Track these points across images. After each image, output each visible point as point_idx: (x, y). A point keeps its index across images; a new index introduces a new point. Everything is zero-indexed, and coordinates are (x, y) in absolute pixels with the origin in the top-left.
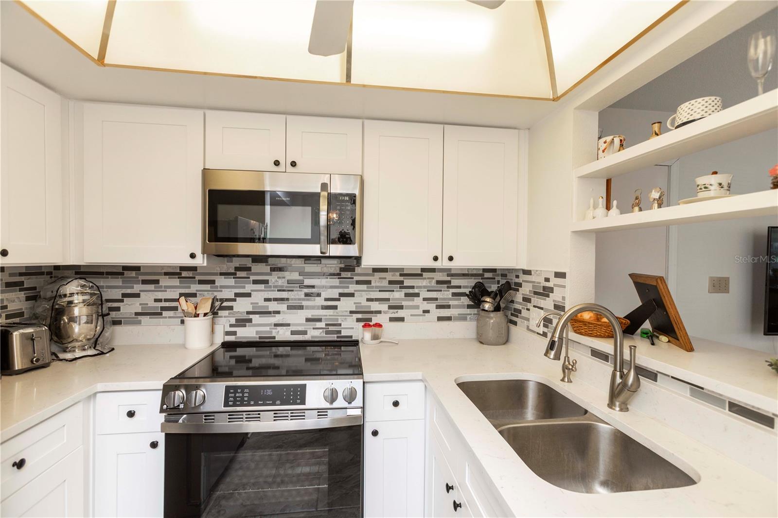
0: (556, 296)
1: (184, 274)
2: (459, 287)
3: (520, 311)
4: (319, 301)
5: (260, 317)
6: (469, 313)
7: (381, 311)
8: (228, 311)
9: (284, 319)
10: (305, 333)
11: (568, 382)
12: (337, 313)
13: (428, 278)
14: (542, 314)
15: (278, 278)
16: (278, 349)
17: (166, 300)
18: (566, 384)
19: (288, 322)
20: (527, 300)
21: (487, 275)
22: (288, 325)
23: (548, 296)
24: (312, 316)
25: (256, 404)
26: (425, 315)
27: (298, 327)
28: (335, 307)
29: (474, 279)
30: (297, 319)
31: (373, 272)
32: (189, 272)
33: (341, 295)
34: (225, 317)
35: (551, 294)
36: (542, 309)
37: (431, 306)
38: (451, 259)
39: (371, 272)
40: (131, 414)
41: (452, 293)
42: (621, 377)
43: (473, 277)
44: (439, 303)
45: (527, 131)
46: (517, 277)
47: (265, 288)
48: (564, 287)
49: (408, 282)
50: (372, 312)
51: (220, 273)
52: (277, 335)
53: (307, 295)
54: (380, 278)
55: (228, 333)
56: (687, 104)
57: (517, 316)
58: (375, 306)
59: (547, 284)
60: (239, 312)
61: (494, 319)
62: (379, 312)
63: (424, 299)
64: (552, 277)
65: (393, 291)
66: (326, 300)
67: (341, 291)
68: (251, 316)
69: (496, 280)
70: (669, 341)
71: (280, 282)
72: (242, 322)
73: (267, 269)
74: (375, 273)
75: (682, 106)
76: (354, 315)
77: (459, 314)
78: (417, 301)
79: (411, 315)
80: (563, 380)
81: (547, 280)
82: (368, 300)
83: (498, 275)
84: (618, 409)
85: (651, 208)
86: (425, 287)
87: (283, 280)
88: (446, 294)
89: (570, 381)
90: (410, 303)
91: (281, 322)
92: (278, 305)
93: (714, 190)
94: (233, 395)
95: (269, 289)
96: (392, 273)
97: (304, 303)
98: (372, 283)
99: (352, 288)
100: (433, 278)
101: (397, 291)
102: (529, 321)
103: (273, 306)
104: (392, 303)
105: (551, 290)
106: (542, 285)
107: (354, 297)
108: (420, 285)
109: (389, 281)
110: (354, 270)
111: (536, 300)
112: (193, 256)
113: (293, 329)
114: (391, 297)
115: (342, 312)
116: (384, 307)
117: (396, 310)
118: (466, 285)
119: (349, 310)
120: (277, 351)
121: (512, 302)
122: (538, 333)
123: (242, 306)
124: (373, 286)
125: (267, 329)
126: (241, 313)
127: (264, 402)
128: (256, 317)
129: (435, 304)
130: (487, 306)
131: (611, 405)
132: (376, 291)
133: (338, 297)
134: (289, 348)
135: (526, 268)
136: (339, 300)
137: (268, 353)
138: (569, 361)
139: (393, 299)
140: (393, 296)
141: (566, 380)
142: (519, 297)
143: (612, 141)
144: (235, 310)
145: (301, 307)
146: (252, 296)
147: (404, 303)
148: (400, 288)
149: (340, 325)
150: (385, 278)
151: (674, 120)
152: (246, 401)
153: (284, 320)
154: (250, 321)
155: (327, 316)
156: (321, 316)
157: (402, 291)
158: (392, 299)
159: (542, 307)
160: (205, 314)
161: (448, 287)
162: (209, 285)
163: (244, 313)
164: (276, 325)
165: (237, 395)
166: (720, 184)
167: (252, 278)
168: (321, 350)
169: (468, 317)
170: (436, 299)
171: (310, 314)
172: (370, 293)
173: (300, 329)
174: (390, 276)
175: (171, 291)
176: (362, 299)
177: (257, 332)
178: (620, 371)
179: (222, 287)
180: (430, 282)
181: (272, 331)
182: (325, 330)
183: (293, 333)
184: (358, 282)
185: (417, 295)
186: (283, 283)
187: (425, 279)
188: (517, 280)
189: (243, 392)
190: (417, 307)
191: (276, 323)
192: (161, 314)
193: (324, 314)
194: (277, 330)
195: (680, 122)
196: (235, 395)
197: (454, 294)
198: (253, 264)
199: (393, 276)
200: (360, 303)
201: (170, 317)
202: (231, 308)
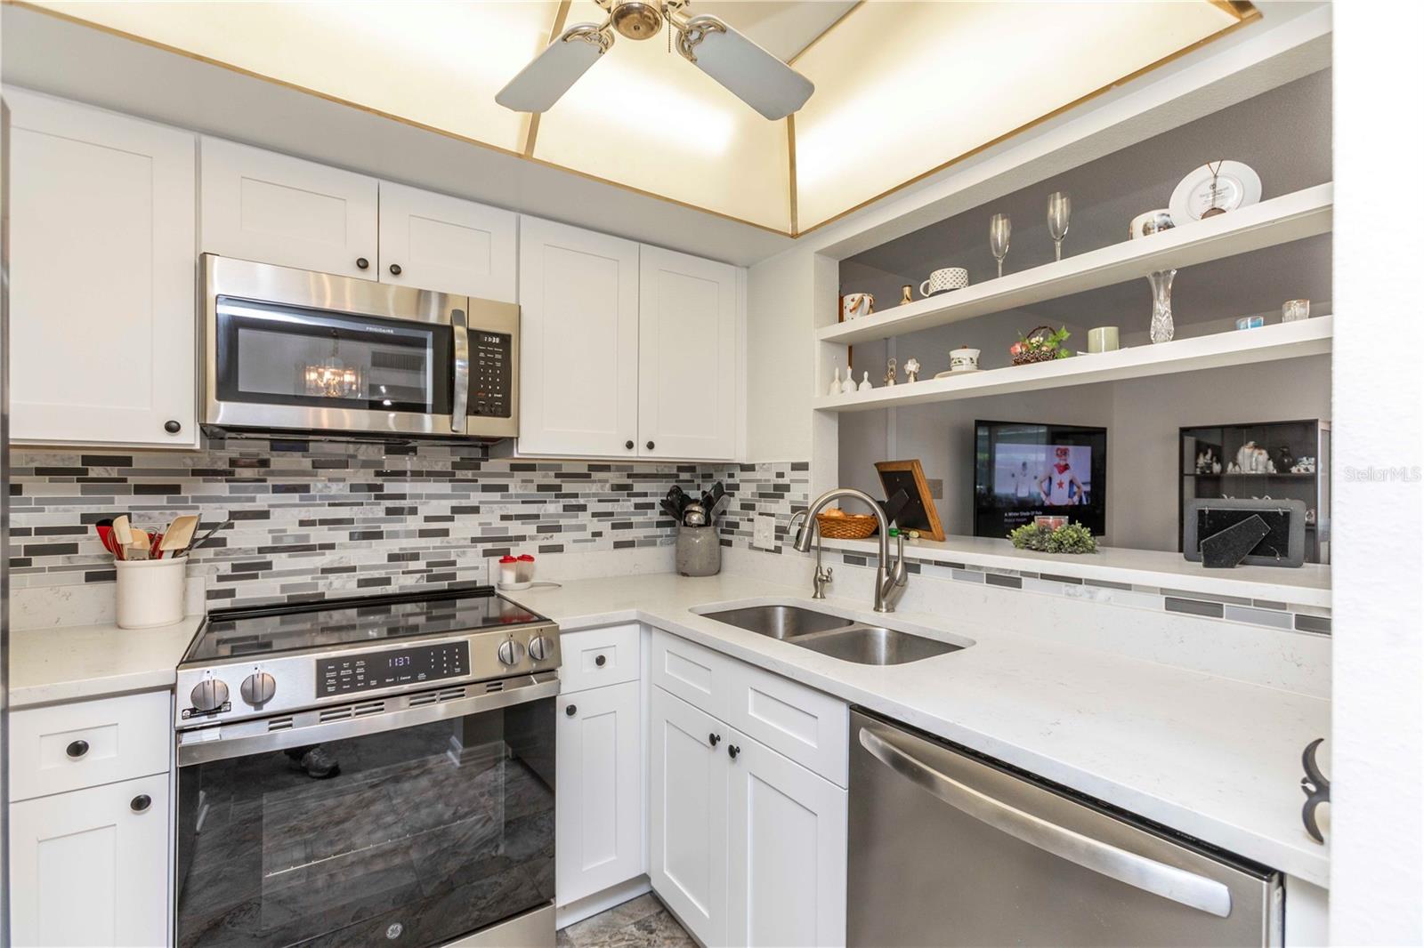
0: (795, 495)
1: (95, 472)
2: (645, 495)
3: (736, 525)
4: (415, 523)
5: (290, 556)
6: (659, 534)
7: (525, 536)
8: (212, 549)
9: (342, 558)
10: (387, 581)
11: (821, 597)
12: (448, 542)
13: (600, 481)
14: (773, 522)
15: (330, 480)
16: (331, 617)
17: (41, 531)
18: (819, 600)
19: (353, 564)
20: (747, 507)
21: (684, 476)
22: (353, 569)
23: (782, 497)
24: (401, 549)
25: (381, 684)
26: (595, 541)
27: (372, 572)
28: (445, 533)
29: (666, 482)
30: (371, 556)
31: (511, 470)
32: (109, 468)
33: (456, 510)
34: (206, 561)
35: (786, 494)
36: (773, 515)
37: (605, 526)
38: (651, 446)
39: (509, 471)
40: (77, 749)
41: (636, 504)
42: (888, 574)
43: (664, 480)
44: (615, 520)
45: (745, 270)
46: (731, 476)
47: (300, 500)
48: (807, 481)
49: (567, 487)
50: (509, 539)
51: (192, 470)
52: (329, 589)
53: (390, 511)
54: (523, 481)
55: (211, 595)
56: (940, 271)
57: (732, 533)
58: (515, 528)
59: (780, 481)
60: (240, 549)
61: (702, 538)
62: (523, 538)
63: (594, 515)
64: (787, 470)
65: (545, 502)
66: (427, 519)
67: (455, 503)
68: (269, 557)
69: (696, 483)
70: (919, 537)
71: (336, 489)
72: (247, 570)
73: (306, 463)
74: (515, 473)
75: (936, 272)
76: (479, 545)
77: (645, 537)
78: (583, 518)
79: (575, 541)
80: (815, 597)
81: (780, 475)
82: (504, 518)
83: (697, 477)
84: (884, 610)
85: (907, 382)
86: (594, 495)
87: (341, 484)
88: (626, 506)
89: (823, 597)
90: (573, 522)
91: (336, 565)
92: (331, 532)
93: (966, 365)
94: (333, 674)
95: (310, 502)
96: (544, 472)
97: (384, 527)
98: (510, 489)
99: (475, 498)
100: (606, 481)
101: (551, 502)
102: (752, 536)
103: (318, 535)
104: (543, 522)
105: (787, 488)
106: (772, 483)
107: (479, 513)
108: (587, 492)
109: (538, 486)
110: (478, 467)
111: (763, 505)
112: (172, 428)
113: (362, 577)
114: (542, 513)
115: (458, 540)
116: (530, 529)
117: (550, 534)
118: (655, 491)
119: (470, 536)
120: (329, 620)
121: (724, 513)
122: (767, 550)
123: (246, 537)
124: (512, 494)
125: (307, 579)
126: (246, 551)
127: (395, 680)
128: (280, 557)
129: (610, 523)
130: (695, 518)
131: (877, 608)
132: (517, 503)
133: (449, 514)
134: (353, 612)
135: (746, 462)
136: (451, 519)
137: (308, 626)
138: (821, 572)
139: (547, 516)
140: (545, 511)
141: (819, 595)
142: (734, 505)
143: (862, 300)
144: (229, 545)
145: (378, 535)
146: (271, 516)
147: (562, 522)
148: (556, 498)
149: (453, 563)
150: (532, 481)
151: (927, 287)
152: (360, 681)
153: (343, 560)
154: (268, 565)
155: (428, 548)
156: (417, 548)
157: (559, 502)
158: (543, 515)
159: (772, 512)
160: (176, 551)
161: (629, 495)
162: (165, 496)
163: (253, 550)
164: (325, 571)
165: (343, 673)
166: (971, 359)
167: (271, 481)
168: (418, 610)
169: (658, 540)
170: (611, 514)
171: (395, 546)
172: (508, 505)
173: (377, 576)
174: (539, 478)
175: (57, 510)
176: (491, 517)
177: (284, 588)
178: (886, 567)
179: (197, 499)
180: (602, 488)
181: (317, 584)
182: (425, 574)
183: (363, 583)
184: (486, 488)
185: (583, 508)
186: (340, 490)
187: (595, 482)
188: (730, 481)
189: (353, 667)
190: (582, 528)
191: (324, 567)
192: (28, 563)
193: (424, 545)
194: (329, 581)
195: (935, 290)
196: (339, 673)
197: (637, 506)
198: (274, 453)
199: (544, 477)
200: (490, 524)
201: (52, 569)
202: (222, 542)
